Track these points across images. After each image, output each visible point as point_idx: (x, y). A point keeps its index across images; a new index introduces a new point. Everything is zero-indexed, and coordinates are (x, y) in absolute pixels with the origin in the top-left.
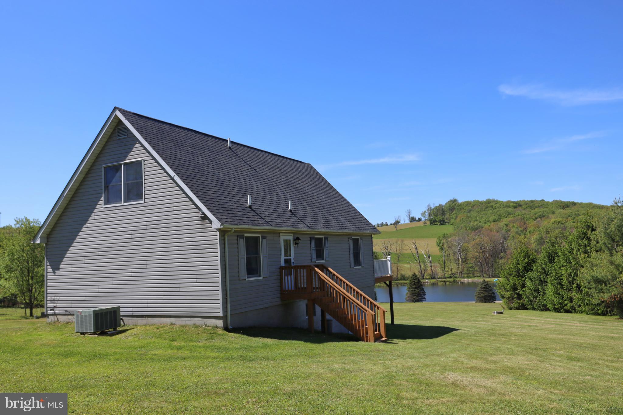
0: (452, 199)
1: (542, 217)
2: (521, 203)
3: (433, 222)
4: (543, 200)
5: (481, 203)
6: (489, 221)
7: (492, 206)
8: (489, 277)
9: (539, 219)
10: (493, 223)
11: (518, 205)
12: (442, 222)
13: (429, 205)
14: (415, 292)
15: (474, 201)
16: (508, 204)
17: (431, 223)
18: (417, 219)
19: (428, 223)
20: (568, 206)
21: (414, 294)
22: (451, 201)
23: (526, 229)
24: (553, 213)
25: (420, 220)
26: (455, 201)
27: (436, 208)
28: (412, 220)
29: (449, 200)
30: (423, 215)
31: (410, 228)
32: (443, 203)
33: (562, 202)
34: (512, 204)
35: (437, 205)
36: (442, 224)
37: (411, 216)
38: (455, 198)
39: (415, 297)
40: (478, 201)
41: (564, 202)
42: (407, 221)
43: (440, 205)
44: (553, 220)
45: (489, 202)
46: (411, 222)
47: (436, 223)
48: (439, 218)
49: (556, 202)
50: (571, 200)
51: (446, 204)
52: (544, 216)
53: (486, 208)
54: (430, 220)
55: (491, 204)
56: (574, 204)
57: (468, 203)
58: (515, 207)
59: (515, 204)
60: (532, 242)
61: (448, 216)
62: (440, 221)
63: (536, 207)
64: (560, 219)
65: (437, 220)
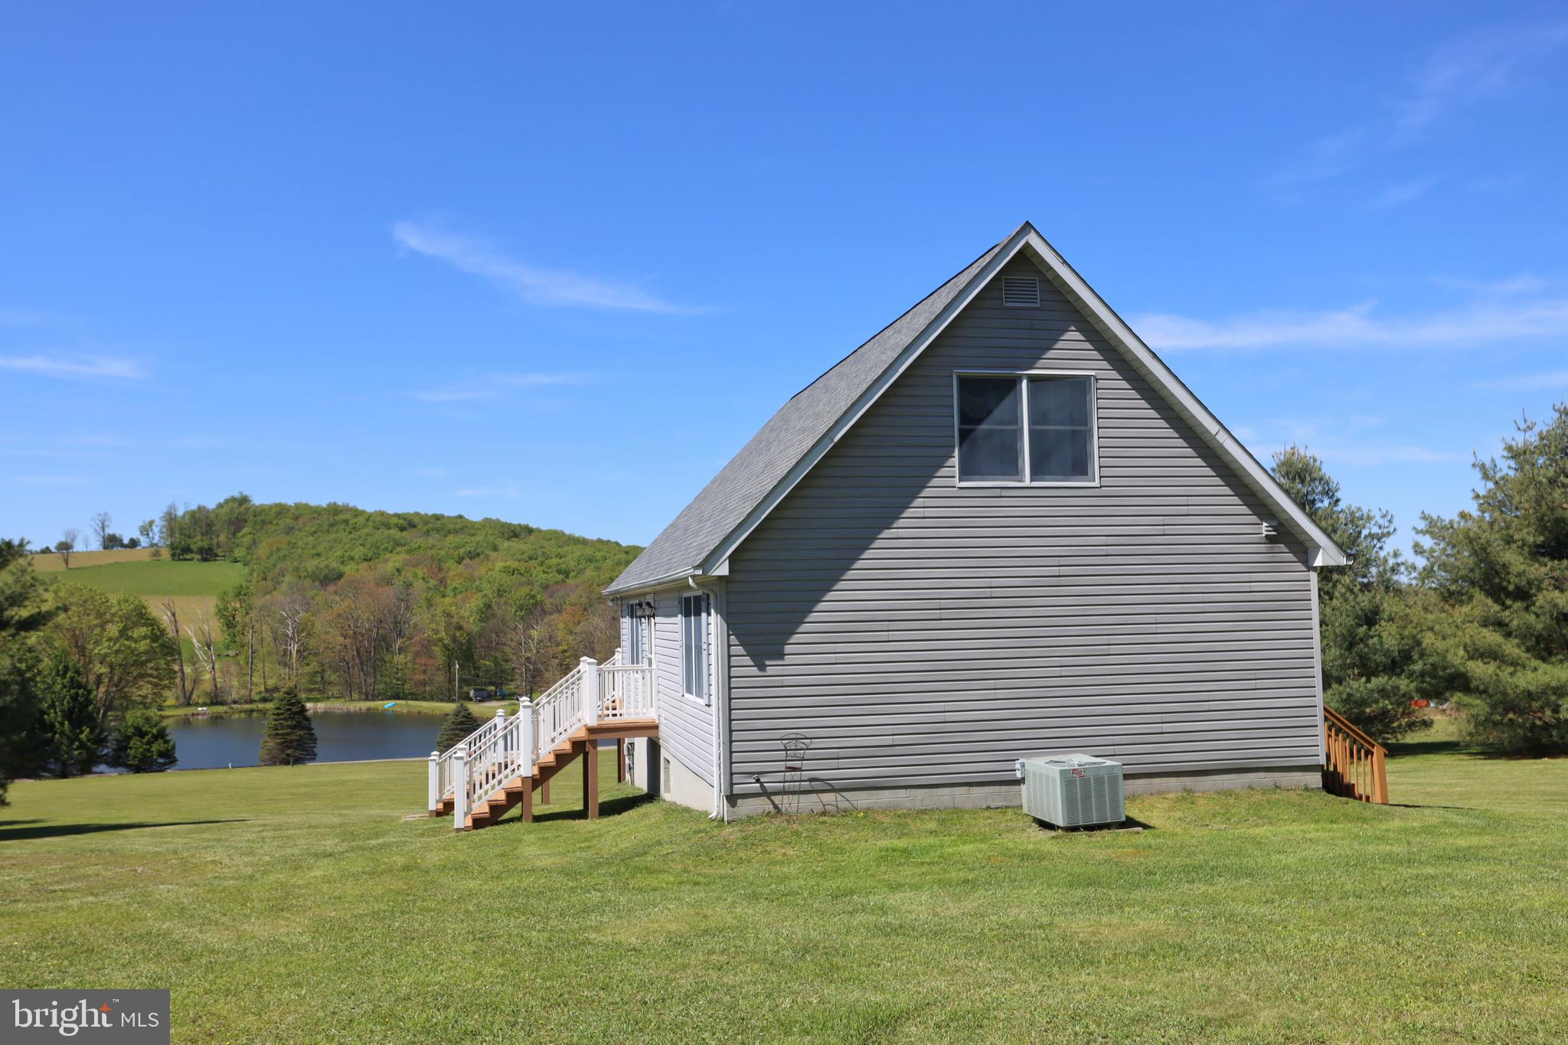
0: (237, 495)
1: (473, 555)
2: (416, 520)
3: (181, 552)
4: (460, 517)
5: (317, 512)
6: (352, 559)
7: (346, 522)
8: (367, 699)
9: (467, 561)
10: (365, 565)
11: (408, 523)
12: (208, 555)
13: (172, 507)
14: (293, 737)
15: (298, 506)
16: (382, 521)
17: (173, 555)
18: (126, 541)
19: (166, 554)
20: (516, 536)
22: (233, 499)
23: (442, 581)
24: (495, 549)
25: (134, 543)
26: (244, 500)
27: (193, 514)
28: (112, 542)
29: (228, 496)
30: (146, 530)
31: (108, 566)
32: (211, 505)
33: (504, 525)
34: (395, 520)
35: (194, 507)
36: (205, 560)
37: (110, 531)
38: (246, 493)
40: (307, 506)
41: (510, 525)
42: (95, 545)
43: (201, 509)
44: (500, 565)
45: (335, 510)
46: (105, 547)
47: (188, 556)
48: (200, 544)
49: (488, 523)
50: (523, 522)
51: (220, 506)
52: (478, 555)
53: (332, 525)
54: (172, 547)
55: (344, 517)
56: (529, 530)
57: (281, 510)
58: (402, 529)
59: (401, 521)
60: (466, 614)
61: (222, 538)
62: (201, 551)
63: (450, 532)
64: (515, 564)
65: (194, 547)
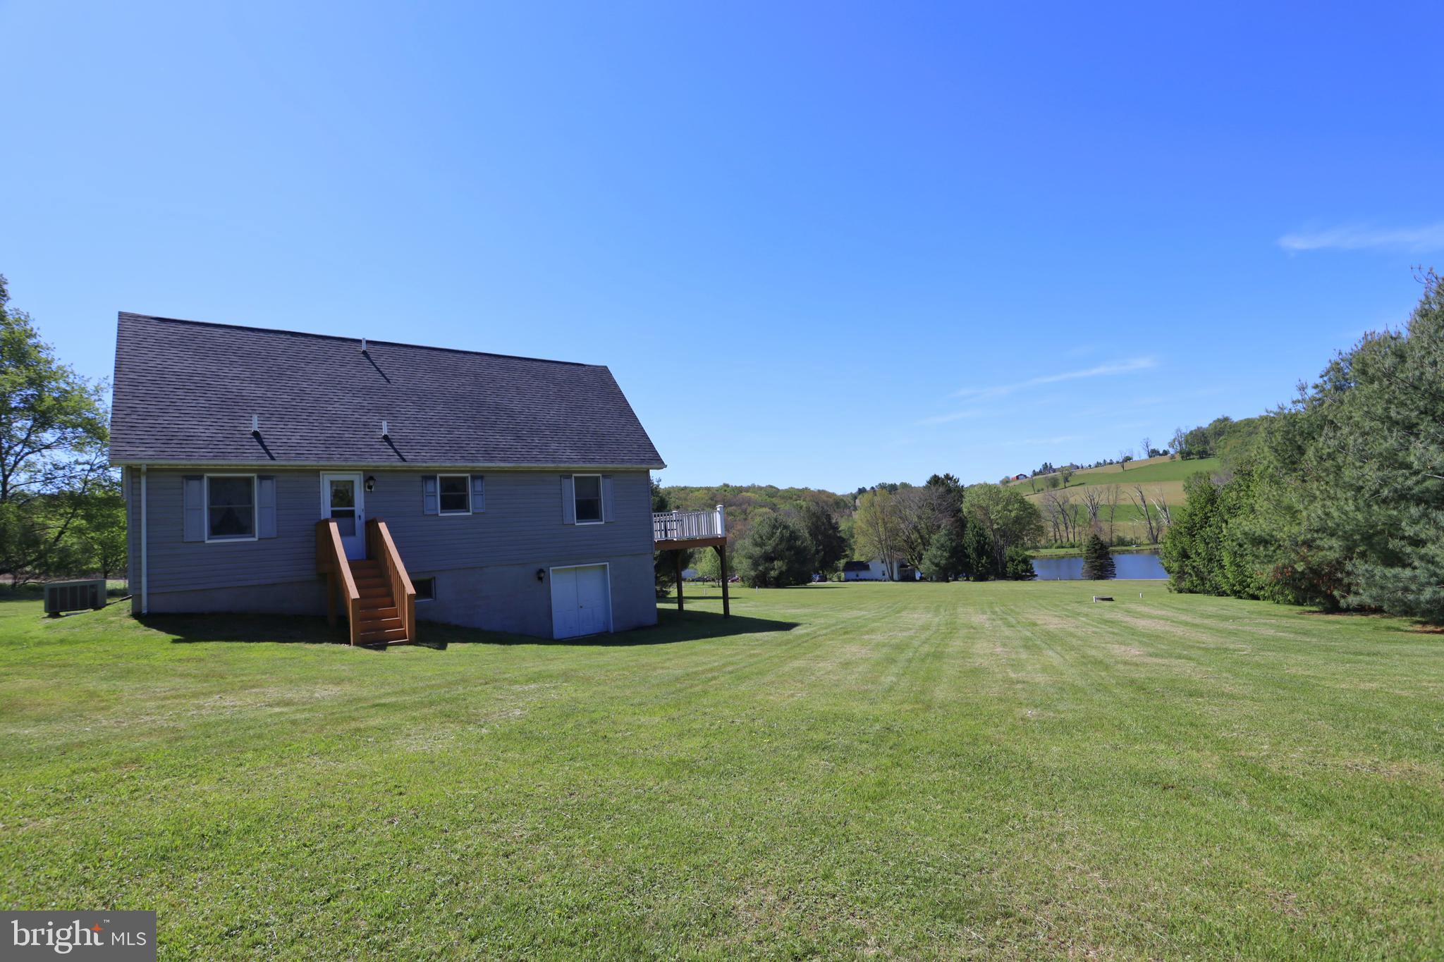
0: (1221, 417)
3: (1186, 455)
12: (1203, 455)
13: (1178, 430)
14: (1096, 564)
17: (1182, 457)
18: (1161, 452)
19: (1178, 457)
21: (1093, 568)
22: (1218, 420)
25: (1165, 453)
26: (1225, 419)
27: (1191, 433)
28: (1154, 453)
29: (1215, 419)
30: (1171, 445)
31: (1147, 466)
32: (1204, 425)
35: (1194, 428)
36: (1202, 458)
37: (1151, 448)
38: (1226, 415)
39: (1095, 572)
42: (1145, 456)
43: (1199, 428)
46: (1150, 457)
47: (1192, 457)
48: (1197, 449)
51: (1210, 425)
54: (1181, 452)
57: (1249, 422)
61: (1212, 444)
62: (1199, 453)
65: (1194, 452)
